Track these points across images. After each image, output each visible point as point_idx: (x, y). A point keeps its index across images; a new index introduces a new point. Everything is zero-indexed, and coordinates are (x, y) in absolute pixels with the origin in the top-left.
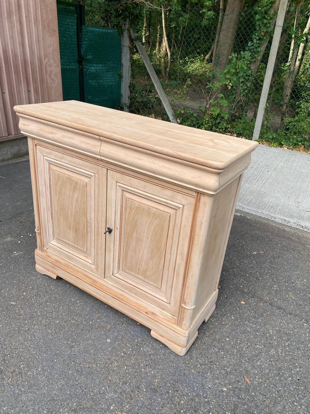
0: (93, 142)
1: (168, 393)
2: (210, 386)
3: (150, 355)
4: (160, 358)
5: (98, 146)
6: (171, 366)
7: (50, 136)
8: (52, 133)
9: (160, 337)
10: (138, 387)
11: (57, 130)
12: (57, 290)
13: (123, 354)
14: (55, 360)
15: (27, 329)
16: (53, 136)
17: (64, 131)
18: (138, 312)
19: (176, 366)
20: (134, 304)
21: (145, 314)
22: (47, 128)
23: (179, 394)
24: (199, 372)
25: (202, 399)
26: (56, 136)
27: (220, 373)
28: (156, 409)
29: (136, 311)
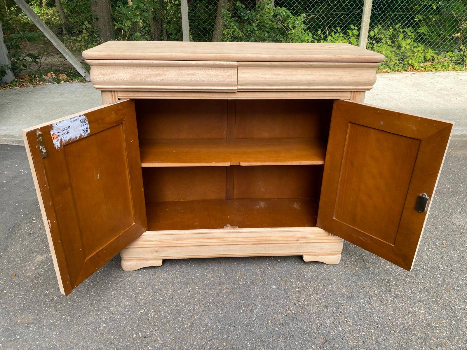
0: (226, 71)
1: (360, 293)
2: (378, 271)
3: (317, 277)
4: (326, 274)
5: (235, 75)
6: (340, 275)
7: (156, 79)
8: (159, 75)
9: (315, 257)
10: (339, 303)
11: (165, 69)
12: (172, 276)
13: (297, 289)
14: (253, 329)
15: (189, 324)
16: (161, 78)
17: (178, 68)
18: (287, 245)
19: (343, 273)
20: (280, 239)
21: (296, 242)
22: (148, 70)
23: (367, 288)
24: (361, 267)
25: (383, 282)
26: (167, 77)
27: (372, 259)
28: (368, 308)
29: (284, 244)
